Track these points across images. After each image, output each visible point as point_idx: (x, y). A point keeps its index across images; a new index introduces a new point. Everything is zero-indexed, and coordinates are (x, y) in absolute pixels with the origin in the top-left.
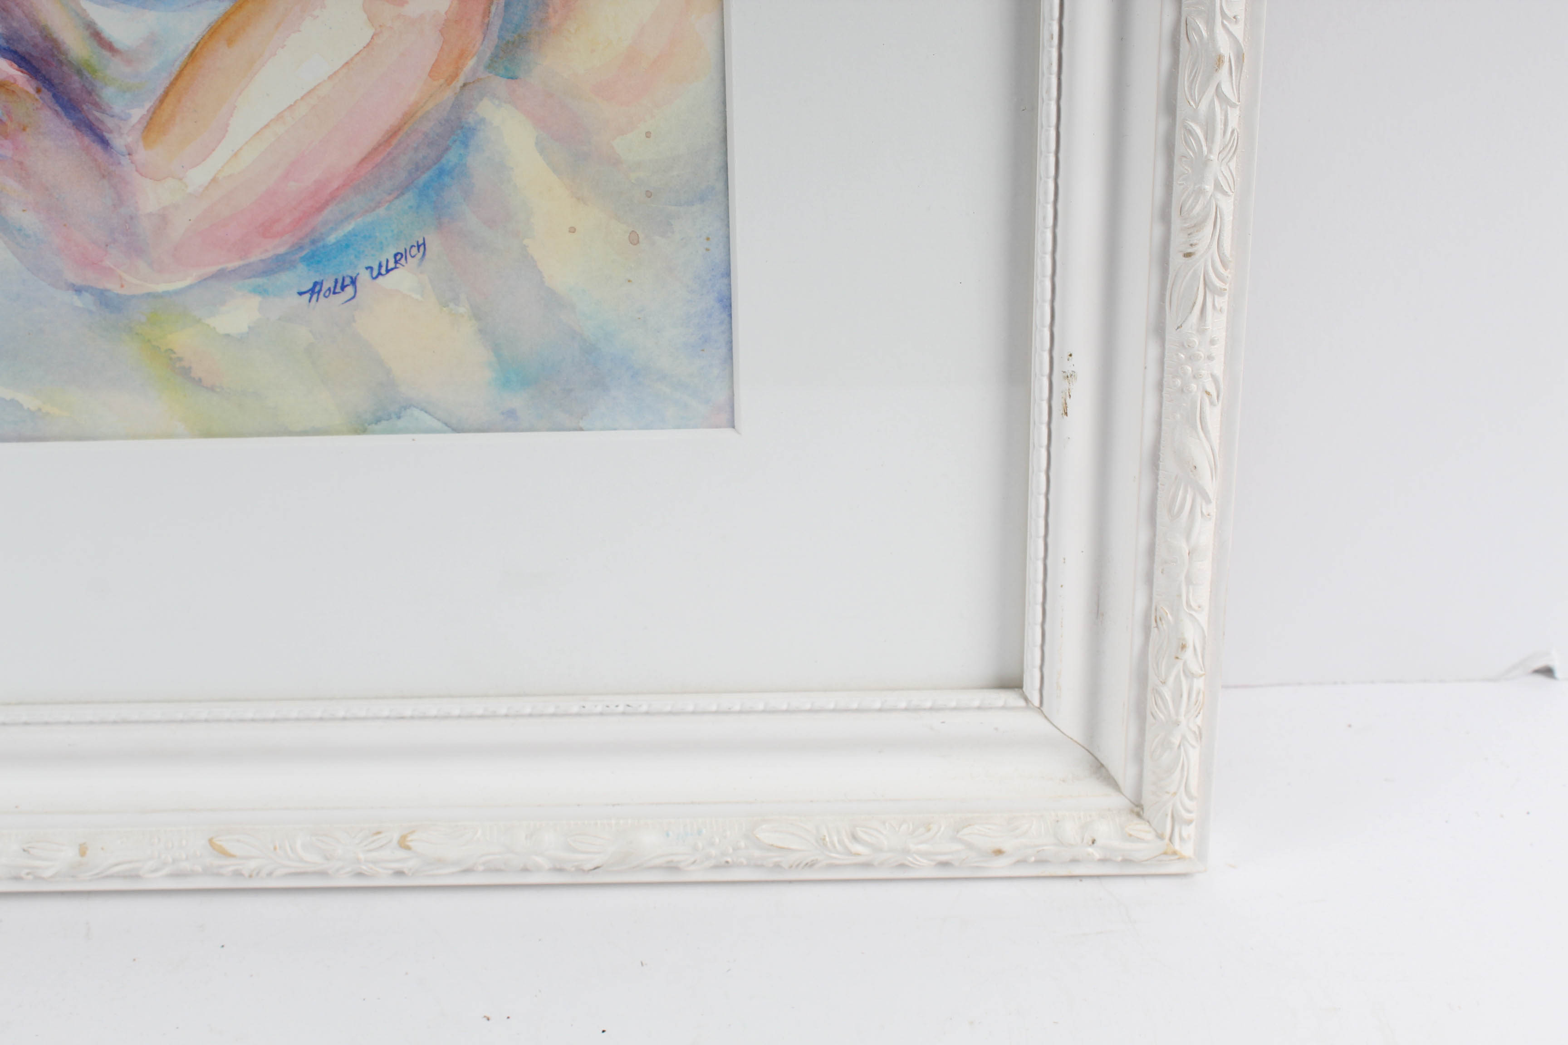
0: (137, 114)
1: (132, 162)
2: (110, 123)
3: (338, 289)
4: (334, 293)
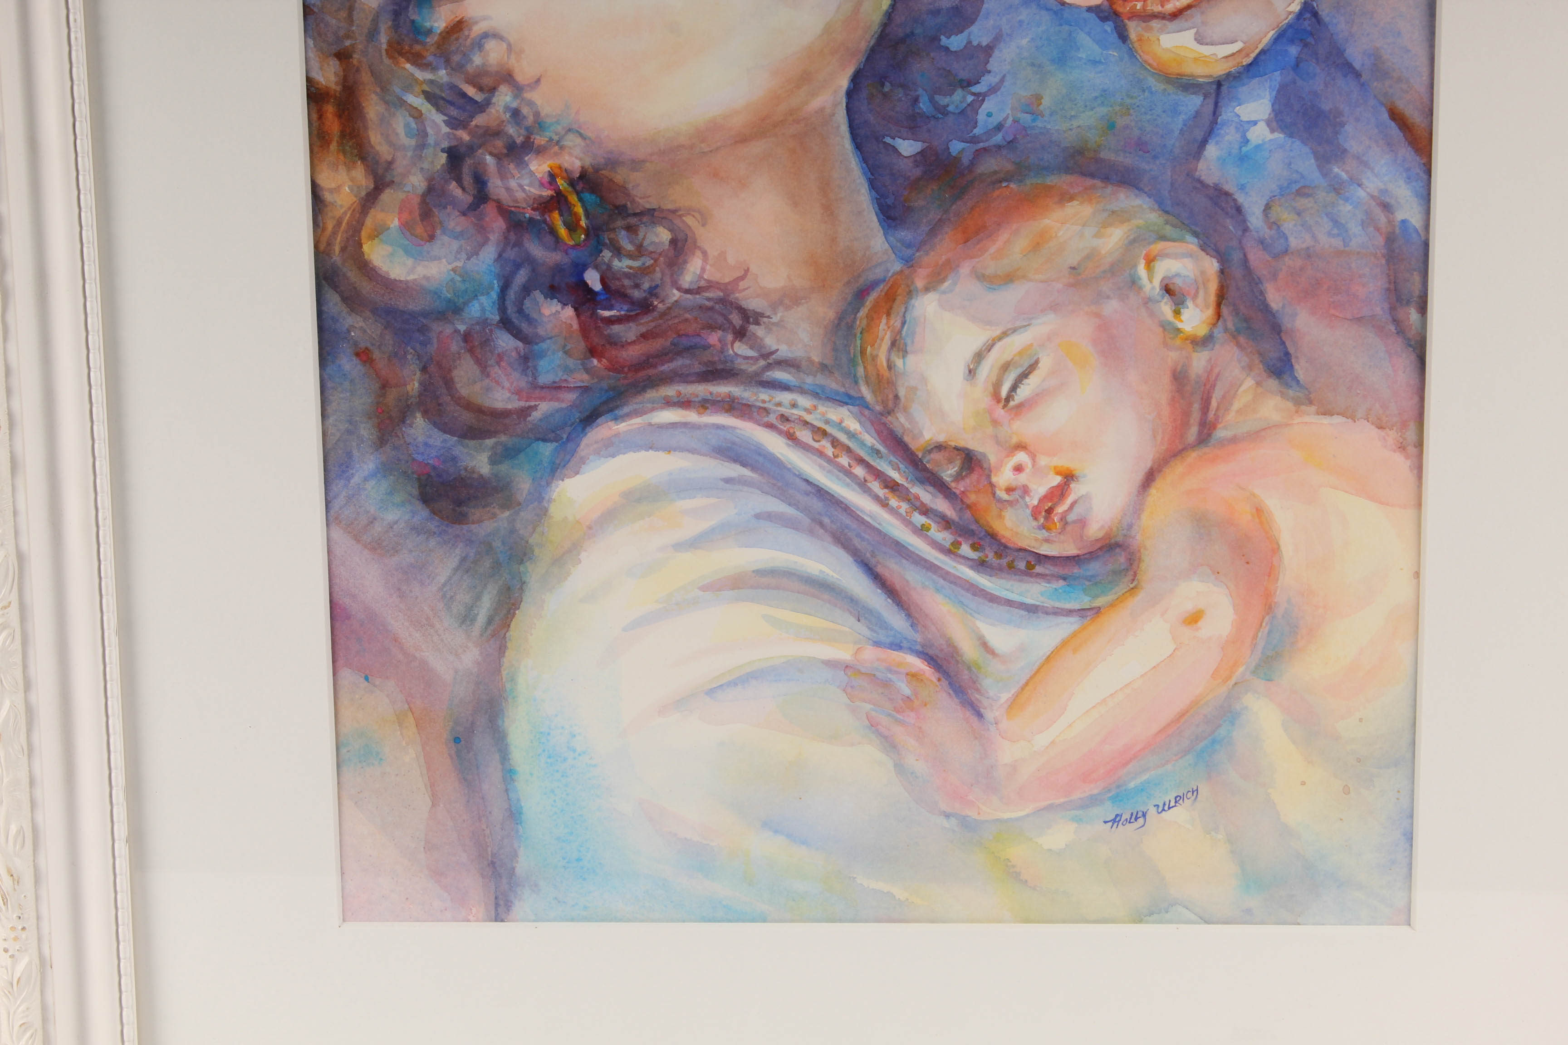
0: (1005, 697)
1: (997, 729)
2: (985, 702)
3: (1133, 820)
4: (1130, 822)
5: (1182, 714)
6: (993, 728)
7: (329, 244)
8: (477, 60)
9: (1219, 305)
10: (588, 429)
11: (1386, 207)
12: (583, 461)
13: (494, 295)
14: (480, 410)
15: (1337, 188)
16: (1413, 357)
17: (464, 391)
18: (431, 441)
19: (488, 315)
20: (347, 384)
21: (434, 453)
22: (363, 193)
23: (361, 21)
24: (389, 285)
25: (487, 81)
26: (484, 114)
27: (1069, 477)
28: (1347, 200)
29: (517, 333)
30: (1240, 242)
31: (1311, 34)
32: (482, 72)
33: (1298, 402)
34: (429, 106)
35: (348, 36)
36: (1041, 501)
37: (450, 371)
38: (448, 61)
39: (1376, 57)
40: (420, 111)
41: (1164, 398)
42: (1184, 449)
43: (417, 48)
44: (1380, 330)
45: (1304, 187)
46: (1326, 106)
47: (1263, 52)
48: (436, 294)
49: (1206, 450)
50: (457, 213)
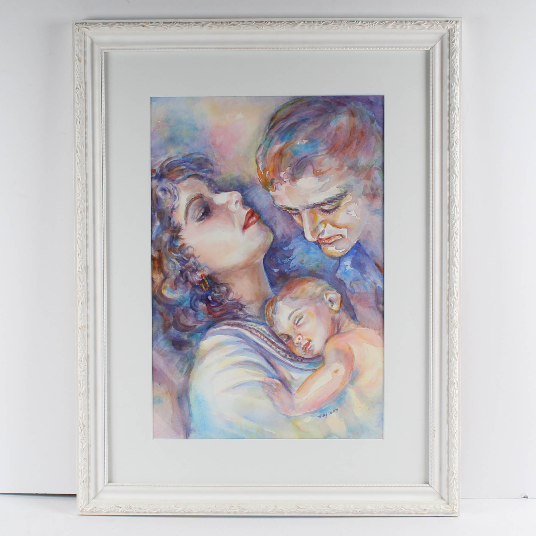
0: (296, 389)
4: (323, 416)
5: (334, 393)
6: (294, 396)
7: (155, 290)
8: (187, 252)
9: (341, 304)
10: (208, 330)
11: (375, 283)
12: (207, 337)
13: (189, 301)
14: (185, 326)
15: (365, 279)
16: (381, 315)
17: (182, 322)
18: (175, 332)
19: (188, 305)
20: (157, 320)
21: (175, 335)
22: (162, 280)
23: (163, 244)
24: (167, 299)
25: (189, 256)
26: (188, 263)
27: (310, 341)
28: (367, 282)
29: (193, 309)
30: (345, 290)
31: (359, 247)
32: (188, 254)
33: (358, 325)
34: (176, 261)
35: (160, 247)
36: (304, 346)
37: (179, 317)
38: (181, 252)
39: (372, 252)
40: (175, 262)
41: (330, 324)
42: (334, 335)
43: (175, 249)
44: (374, 309)
45: (358, 279)
46: (362, 262)
47: (349, 251)
48: (177, 301)
49: (338, 335)
50: (182, 284)
